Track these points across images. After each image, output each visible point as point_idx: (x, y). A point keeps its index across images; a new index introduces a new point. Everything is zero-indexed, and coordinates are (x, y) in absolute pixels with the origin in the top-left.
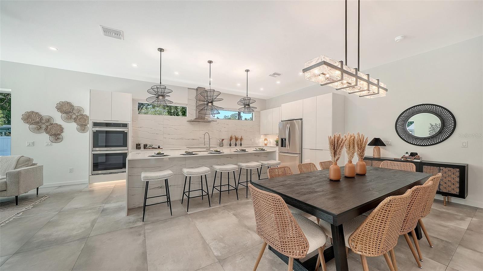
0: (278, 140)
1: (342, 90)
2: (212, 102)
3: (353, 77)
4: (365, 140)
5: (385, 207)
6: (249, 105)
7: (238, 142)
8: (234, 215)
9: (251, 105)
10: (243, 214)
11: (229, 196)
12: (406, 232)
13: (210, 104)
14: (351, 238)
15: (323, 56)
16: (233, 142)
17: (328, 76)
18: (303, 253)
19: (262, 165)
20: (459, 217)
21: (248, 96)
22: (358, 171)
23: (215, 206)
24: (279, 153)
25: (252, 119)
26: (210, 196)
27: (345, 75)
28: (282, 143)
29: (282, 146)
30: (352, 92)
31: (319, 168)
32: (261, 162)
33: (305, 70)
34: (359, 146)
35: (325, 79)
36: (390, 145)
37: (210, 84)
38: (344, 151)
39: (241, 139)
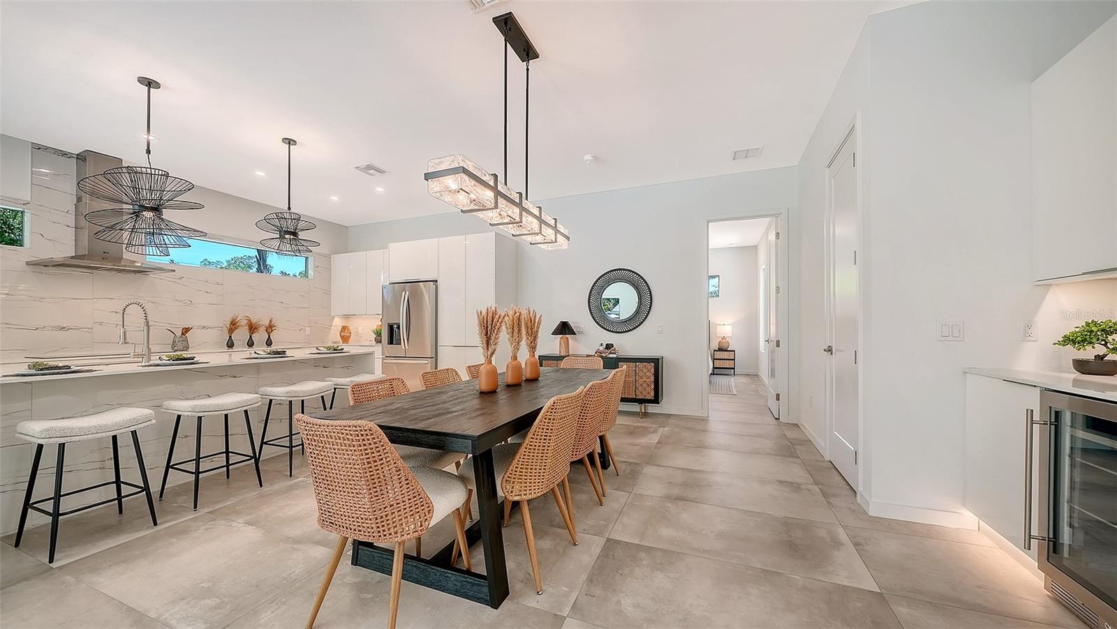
0: (381, 330)
1: (500, 226)
2: (156, 209)
3: (515, 207)
4: (537, 321)
5: (549, 413)
6: (295, 234)
7: (259, 337)
8: (249, 523)
9: (301, 235)
10: (281, 515)
11: (228, 483)
12: (583, 454)
13: (148, 214)
14: (506, 478)
15: (461, 158)
16: (241, 335)
17: (473, 196)
18: (421, 526)
19: (335, 389)
20: (652, 430)
21: (292, 210)
22: (527, 374)
23: (172, 520)
24: (383, 359)
25: (305, 274)
26: (155, 497)
27: (500, 200)
28: (393, 335)
29: (391, 342)
30: (517, 233)
31: (465, 377)
32: (334, 379)
33: (428, 176)
34: (530, 331)
35: (468, 201)
36: (582, 333)
37: (148, 152)
38: (504, 336)
39: (270, 328)
